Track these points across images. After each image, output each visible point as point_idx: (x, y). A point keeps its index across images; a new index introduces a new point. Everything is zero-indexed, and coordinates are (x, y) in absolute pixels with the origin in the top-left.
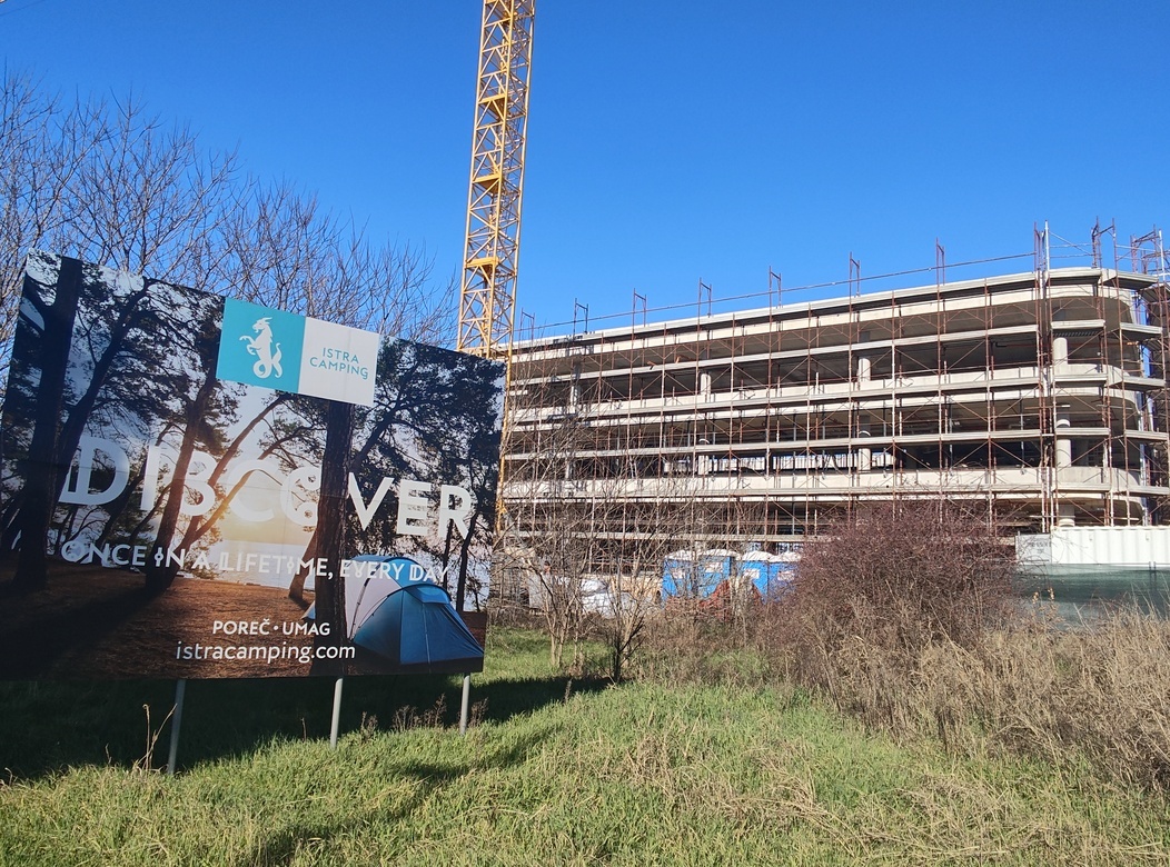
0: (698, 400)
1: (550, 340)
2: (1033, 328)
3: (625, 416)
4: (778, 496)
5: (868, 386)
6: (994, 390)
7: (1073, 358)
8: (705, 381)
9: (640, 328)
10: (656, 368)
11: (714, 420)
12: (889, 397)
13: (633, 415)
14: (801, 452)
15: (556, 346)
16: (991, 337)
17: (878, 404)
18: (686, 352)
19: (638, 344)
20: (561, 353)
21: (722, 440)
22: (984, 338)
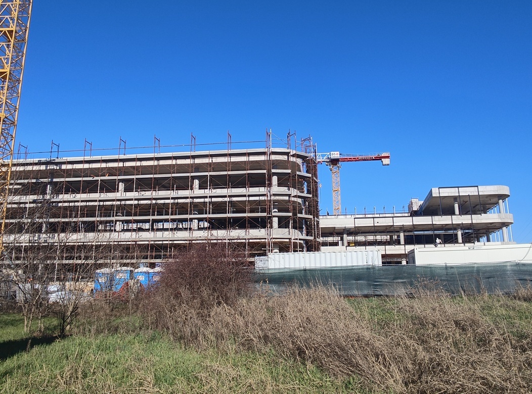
0: (117, 195)
1: (36, 160)
2: (265, 171)
3: (78, 201)
4: (155, 241)
5: (198, 192)
6: (249, 196)
7: (279, 185)
8: (121, 186)
9: (87, 158)
10: (96, 178)
11: (125, 205)
12: (206, 197)
13: (82, 201)
14: (167, 221)
15: (40, 163)
16: (248, 174)
17: (202, 200)
18: (112, 172)
19: (86, 166)
20: (43, 167)
21: (129, 214)
22: (246, 174)
